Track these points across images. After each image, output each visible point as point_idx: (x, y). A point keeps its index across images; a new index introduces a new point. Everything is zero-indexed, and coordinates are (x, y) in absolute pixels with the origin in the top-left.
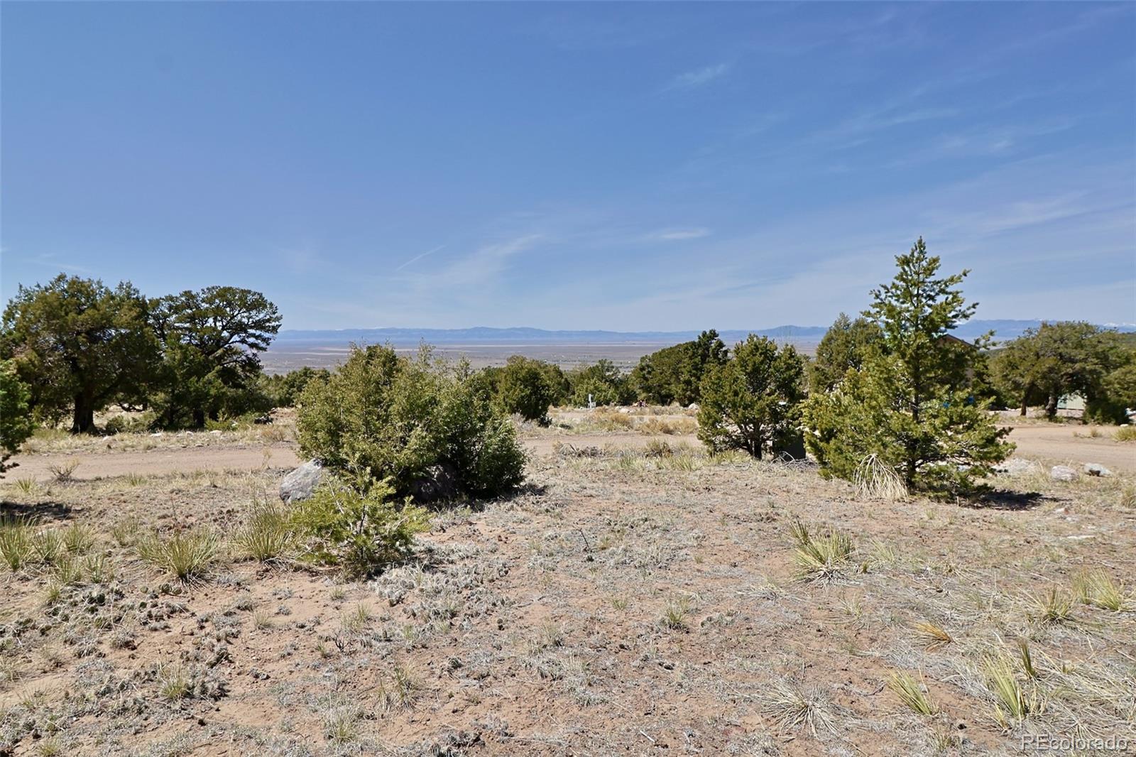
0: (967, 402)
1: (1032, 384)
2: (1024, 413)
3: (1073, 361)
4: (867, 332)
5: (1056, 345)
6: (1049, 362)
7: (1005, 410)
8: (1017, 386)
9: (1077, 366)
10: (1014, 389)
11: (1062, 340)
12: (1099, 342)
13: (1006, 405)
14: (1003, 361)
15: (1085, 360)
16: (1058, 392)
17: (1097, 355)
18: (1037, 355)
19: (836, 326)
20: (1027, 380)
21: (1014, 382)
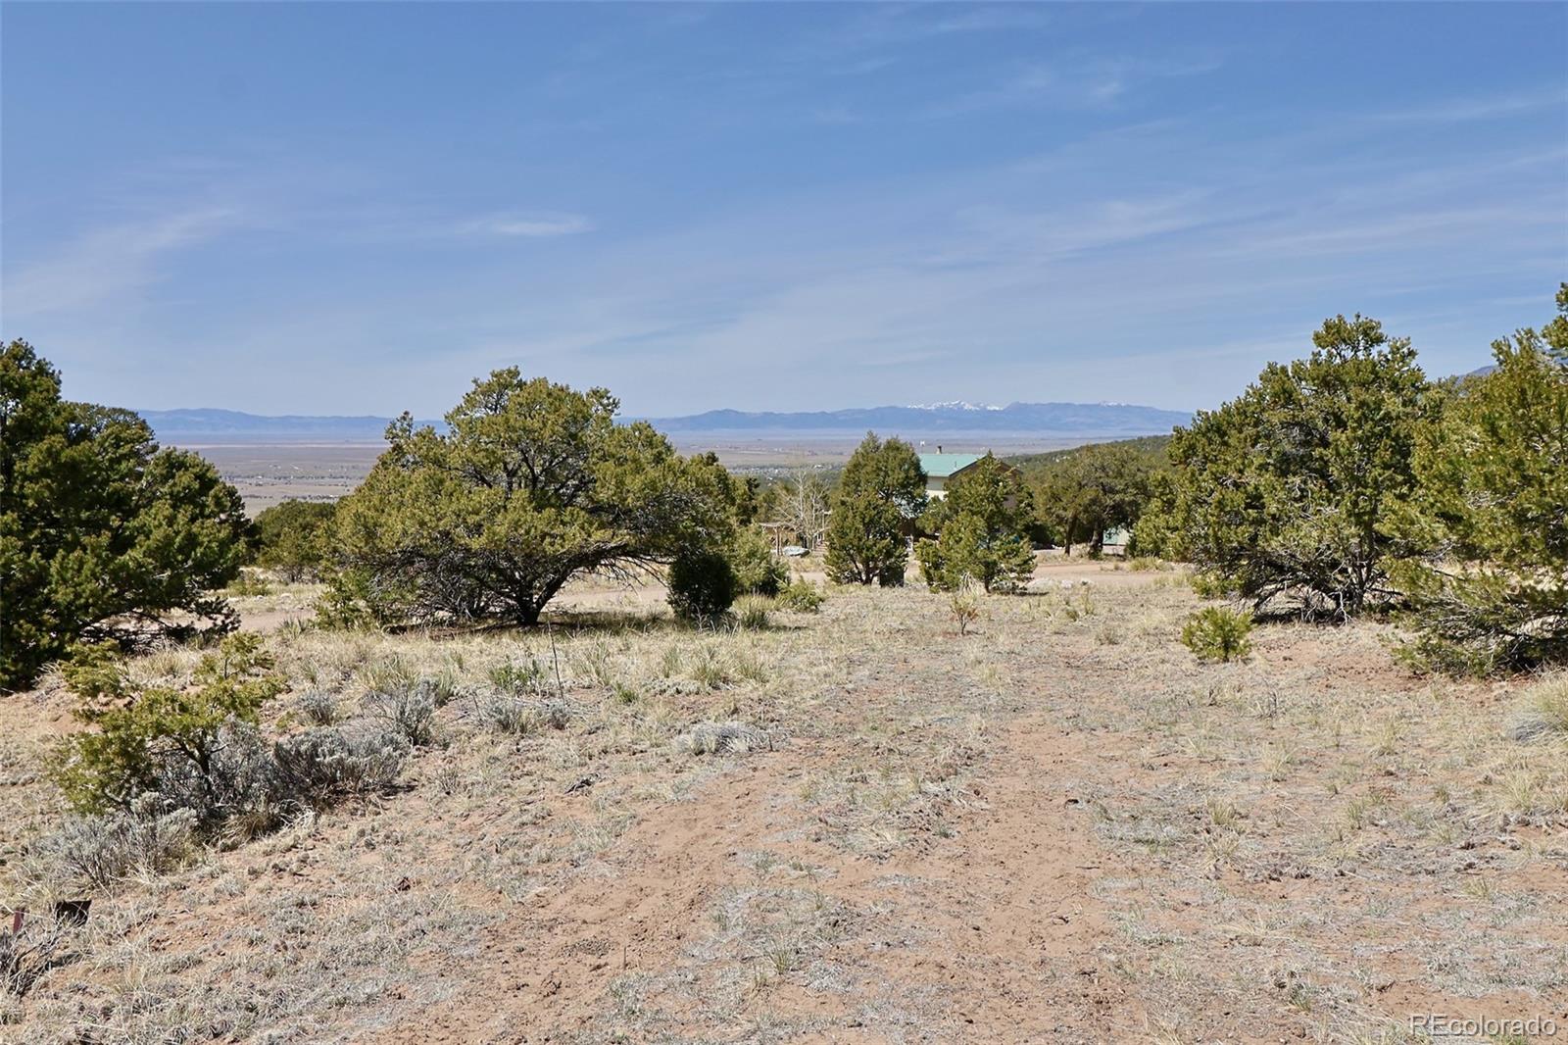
0: (1015, 542)
1: (1075, 518)
2: (1068, 551)
3: (1113, 491)
4: (900, 456)
5: (1097, 475)
6: (1089, 494)
7: (1052, 548)
8: (1061, 521)
9: (1118, 497)
10: (1058, 524)
11: (1103, 469)
12: (1139, 470)
13: (1052, 542)
14: (1046, 493)
15: (1124, 491)
16: (1102, 527)
17: (1136, 485)
18: (1081, 486)
19: (864, 448)
20: (1069, 514)
21: (1058, 516)
